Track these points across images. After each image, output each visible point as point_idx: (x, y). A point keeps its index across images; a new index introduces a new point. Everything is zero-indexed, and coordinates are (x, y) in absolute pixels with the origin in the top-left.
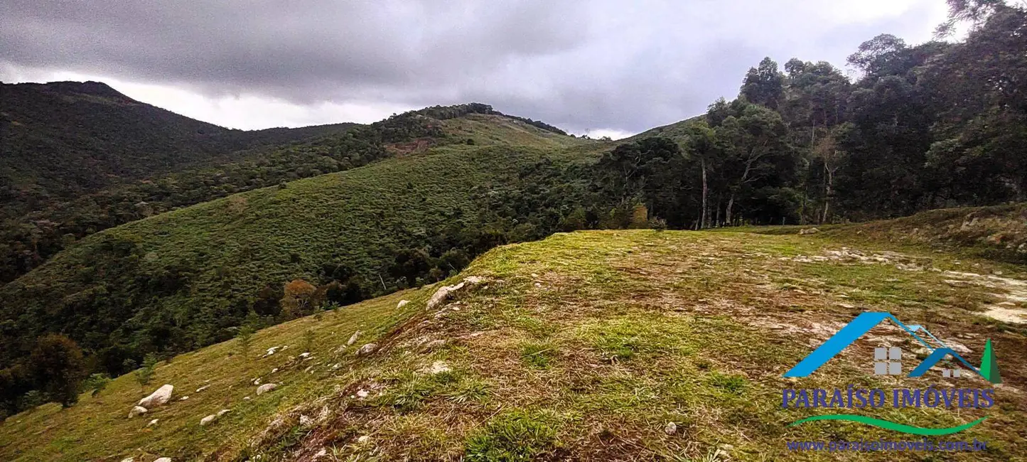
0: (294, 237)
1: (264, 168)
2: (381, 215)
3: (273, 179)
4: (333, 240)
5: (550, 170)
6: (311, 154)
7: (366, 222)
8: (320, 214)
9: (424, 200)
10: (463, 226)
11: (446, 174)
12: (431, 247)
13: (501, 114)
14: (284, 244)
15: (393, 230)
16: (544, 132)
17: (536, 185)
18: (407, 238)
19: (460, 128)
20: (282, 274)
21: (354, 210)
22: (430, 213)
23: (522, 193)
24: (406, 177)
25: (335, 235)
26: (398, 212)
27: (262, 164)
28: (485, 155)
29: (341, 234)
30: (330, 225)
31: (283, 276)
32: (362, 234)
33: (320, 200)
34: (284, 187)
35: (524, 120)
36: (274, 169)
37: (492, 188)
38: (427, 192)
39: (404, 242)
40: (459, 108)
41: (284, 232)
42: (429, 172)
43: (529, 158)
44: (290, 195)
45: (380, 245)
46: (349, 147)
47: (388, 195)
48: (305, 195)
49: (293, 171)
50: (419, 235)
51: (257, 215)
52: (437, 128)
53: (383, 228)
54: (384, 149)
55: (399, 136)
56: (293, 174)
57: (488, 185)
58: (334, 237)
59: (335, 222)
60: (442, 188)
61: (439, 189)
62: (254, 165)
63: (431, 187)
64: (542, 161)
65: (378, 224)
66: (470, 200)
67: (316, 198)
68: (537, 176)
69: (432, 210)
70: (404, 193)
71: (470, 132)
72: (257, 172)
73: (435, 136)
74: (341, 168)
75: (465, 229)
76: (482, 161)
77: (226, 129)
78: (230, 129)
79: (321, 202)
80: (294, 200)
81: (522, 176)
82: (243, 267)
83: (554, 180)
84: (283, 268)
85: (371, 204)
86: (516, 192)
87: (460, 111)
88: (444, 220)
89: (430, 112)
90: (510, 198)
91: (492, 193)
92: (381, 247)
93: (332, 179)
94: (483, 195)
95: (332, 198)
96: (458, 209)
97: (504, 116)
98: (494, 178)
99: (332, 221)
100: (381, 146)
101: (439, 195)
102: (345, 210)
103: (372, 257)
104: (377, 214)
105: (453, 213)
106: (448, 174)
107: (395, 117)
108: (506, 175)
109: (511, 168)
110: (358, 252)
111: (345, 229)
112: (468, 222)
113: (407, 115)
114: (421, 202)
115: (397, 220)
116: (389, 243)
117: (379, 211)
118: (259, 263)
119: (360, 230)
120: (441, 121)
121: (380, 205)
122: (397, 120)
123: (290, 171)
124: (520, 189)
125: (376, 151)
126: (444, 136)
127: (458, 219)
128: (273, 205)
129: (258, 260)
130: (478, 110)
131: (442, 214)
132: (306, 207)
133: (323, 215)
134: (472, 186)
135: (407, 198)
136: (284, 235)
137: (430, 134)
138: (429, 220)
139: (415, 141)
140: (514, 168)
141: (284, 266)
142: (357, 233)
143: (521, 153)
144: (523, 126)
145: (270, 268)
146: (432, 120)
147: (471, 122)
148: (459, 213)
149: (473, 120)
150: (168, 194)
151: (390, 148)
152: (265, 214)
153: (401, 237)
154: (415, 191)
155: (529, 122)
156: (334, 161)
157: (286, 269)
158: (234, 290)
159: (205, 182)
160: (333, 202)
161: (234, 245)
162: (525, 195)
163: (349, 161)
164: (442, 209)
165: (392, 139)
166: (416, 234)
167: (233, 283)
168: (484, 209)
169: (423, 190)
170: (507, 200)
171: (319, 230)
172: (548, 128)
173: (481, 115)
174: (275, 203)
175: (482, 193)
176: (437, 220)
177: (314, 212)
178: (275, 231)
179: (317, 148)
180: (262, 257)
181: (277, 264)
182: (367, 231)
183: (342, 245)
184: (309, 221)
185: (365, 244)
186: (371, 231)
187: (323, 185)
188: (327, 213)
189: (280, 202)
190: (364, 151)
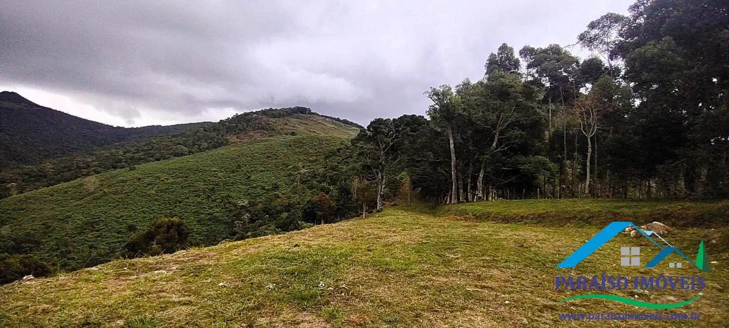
0: (133, 210)
1: (129, 155)
2: (212, 190)
3: (132, 162)
4: (168, 211)
5: (347, 153)
6: (170, 144)
7: (198, 196)
8: (160, 190)
9: (249, 177)
10: (278, 197)
11: (268, 157)
12: (249, 215)
13: (317, 114)
14: (123, 216)
15: (221, 203)
16: (348, 127)
17: (337, 164)
18: (233, 208)
19: (286, 124)
20: (117, 242)
21: (189, 186)
22: (254, 187)
23: (326, 170)
24: (236, 160)
25: (171, 208)
26: (227, 187)
27: (128, 152)
28: (300, 143)
29: (176, 207)
30: (167, 199)
31: (118, 244)
32: (194, 206)
33: (161, 179)
34: (134, 169)
35: (334, 119)
36: (136, 155)
37: (303, 167)
38: (252, 171)
39: (230, 211)
40: (287, 110)
41: (126, 206)
42: (255, 156)
43: (333, 144)
44: (137, 175)
45: (209, 214)
46: (199, 139)
47: (220, 174)
48: (150, 175)
49: (152, 157)
50: (242, 205)
51: (105, 192)
52: (269, 124)
53: (213, 201)
54: (227, 140)
55: (239, 130)
56: (152, 159)
57: (300, 164)
58: (170, 209)
59: (172, 197)
60: (265, 168)
61: (262, 169)
62: (121, 153)
63: (256, 168)
64: (342, 146)
65: (209, 197)
66: (286, 177)
67: (158, 177)
68: (338, 158)
69: (254, 185)
70: (233, 172)
71: (293, 127)
72: (122, 158)
73: (267, 130)
74: (190, 153)
75: (279, 200)
76: (298, 147)
77: (112, 127)
78: (115, 126)
79: (162, 181)
80: (139, 179)
81: (327, 157)
82: (81, 238)
83: (350, 160)
84: (118, 237)
85: (205, 181)
86: (321, 170)
87: (287, 112)
88: (265, 193)
89: (264, 112)
90: (316, 175)
91: (303, 171)
92: (209, 216)
93: (174, 162)
94: (296, 173)
95: (172, 177)
96: (276, 184)
97: (319, 115)
98: (305, 159)
99: (169, 196)
100: (224, 137)
101: (262, 173)
102: (181, 186)
103: (201, 225)
104: (209, 189)
105: (271, 187)
106: (270, 157)
107: (237, 116)
108: (315, 158)
109: (318, 152)
110: (189, 221)
111: (180, 202)
112: (283, 194)
113: (246, 114)
114: (246, 179)
115: (225, 193)
116: (217, 212)
117: (211, 187)
118: (97, 234)
119: (193, 202)
120: (272, 119)
121: (213, 182)
122: (237, 118)
123: (150, 157)
124: (325, 168)
125: (221, 141)
126: (273, 130)
127: (275, 191)
128: (120, 184)
129: (97, 231)
130: (301, 112)
131: (263, 188)
132: (148, 184)
133: (161, 191)
134: (288, 166)
135: (235, 176)
136: (125, 208)
137: (263, 128)
138: (252, 193)
139: (251, 133)
140: (321, 152)
141: (120, 236)
142: (190, 205)
143: (326, 140)
144: (333, 123)
145: (107, 238)
146: (265, 118)
147: (294, 120)
148: (276, 187)
149: (297, 118)
150: (45, 177)
151: (233, 138)
152: (111, 191)
153: (227, 208)
154: (242, 170)
155: (338, 120)
156: (186, 149)
157: (122, 237)
158: (69, 259)
159: (77, 166)
160: (172, 181)
161: (80, 218)
162: (329, 172)
163: (199, 149)
164: (263, 184)
165: (234, 133)
166: (240, 205)
167: (70, 252)
168: (296, 183)
169: (249, 170)
170: (314, 176)
171: (157, 203)
172: (352, 124)
173: (302, 115)
174: (123, 181)
175: (296, 171)
176: (258, 193)
177: (155, 188)
178: (118, 205)
179: (174, 139)
180: (102, 228)
181: (114, 234)
182: (200, 203)
183: (176, 215)
184: (150, 196)
185: (196, 214)
186: (202, 204)
187: (167, 167)
188: (167, 189)
189: (127, 181)
190: (211, 141)
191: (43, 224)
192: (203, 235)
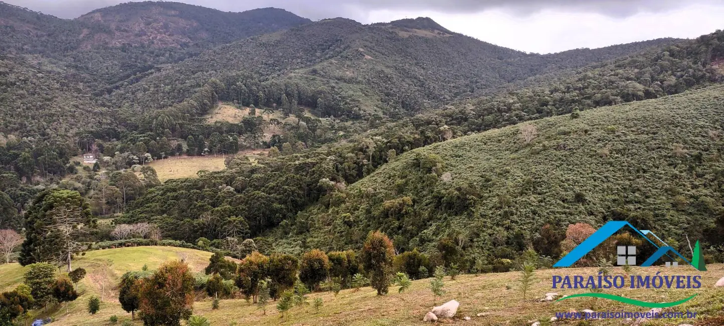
0: (581, 173)
1: (558, 95)
2: (698, 157)
3: (565, 106)
4: (627, 182)
6: (613, 78)
7: (675, 165)
8: (615, 150)
14: (569, 180)
20: (562, 213)
21: (659, 148)
25: (631, 177)
27: (556, 90)
29: (638, 177)
30: (626, 164)
31: (564, 216)
32: (666, 180)
33: (617, 134)
34: (575, 116)
36: (567, 95)
41: (570, 167)
44: (582, 126)
45: (692, 196)
46: (663, 69)
48: (600, 127)
49: (589, 98)
51: (544, 146)
53: (699, 176)
54: (712, 71)
56: (589, 101)
58: (630, 180)
59: (633, 161)
62: (547, 92)
65: (692, 168)
67: (613, 131)
72: (549, 99)
74: (648, 95)
77: (524, 54)
78: (528, 53)
79: (618, 136)
80: (586, 131)
82: (524, 199)
84: (564, 207)
85: (685, 142)
92: (692, 200)
93: (634, 109)
95: (632, 131)
99: (629, 159)
100: (709, 66)
102: (647, 147)
103: (678, 211)
104: (692, 156)
110: (659, 201)
111: (645, 172)
116: (706, 195)
117: (696, 152)
118: (540, 197)
119: (665, 174)
121: (698, 144)
123: (585, 98)
125: (701, 73)
128: (562, 136)
129: (539, 194)
132: (599, 140)
133: (618, 151)
136: (571, 170)
141: (566, 205)
142: (660, 178)
145: (551, 205)
150: (466, 120)
152: (552, 144)
156: (640, 87)
157: (568, 208)
158: (512, 222)
159: (498, 109)
160: (633, 138)
161: (519, 175)
163: (661, 86)
171: (611, 169)
174: (565, 133)
177: (609, 146)
178: (561, 165)
179: (621, 71)
180: (544, 191)
181: (558, 201)
182: (676, 176)
183: (638, 190)
184: (601, 157)
185: (670, 193)
186: (681, 178)
187: (623, 116)
188: (624, 149)
189: (570, 132)
190: (683, 73)
191: (481, 177)
192: (681, 228)
